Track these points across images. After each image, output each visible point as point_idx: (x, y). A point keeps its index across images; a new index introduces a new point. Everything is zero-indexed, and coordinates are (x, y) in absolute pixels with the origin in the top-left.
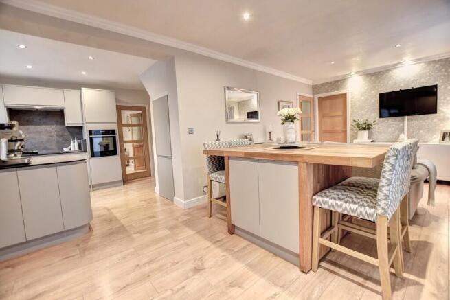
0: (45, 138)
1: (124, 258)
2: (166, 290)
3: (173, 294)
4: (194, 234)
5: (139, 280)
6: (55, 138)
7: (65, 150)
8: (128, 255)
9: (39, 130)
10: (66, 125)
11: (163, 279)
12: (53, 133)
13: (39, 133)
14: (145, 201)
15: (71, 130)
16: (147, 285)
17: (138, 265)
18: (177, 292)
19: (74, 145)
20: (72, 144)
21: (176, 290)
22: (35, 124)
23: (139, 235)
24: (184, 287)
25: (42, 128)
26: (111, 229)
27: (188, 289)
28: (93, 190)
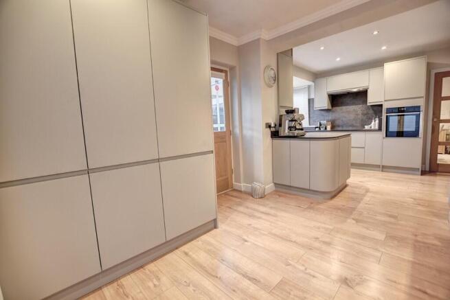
0: (352, 116)
1: (319, 228)
2: (303, 265)
3: (302, 271)
4: (409, 261)
5: (303, 246)
6: (360, 116)
7: (367, 127)
8: (323, 228)
9: (348, 110)
10: (368, 104)
11: (314, 259)
12: (360, 112)
13: (349, 112)
14: (414, 199)
15: (375, 108)
16: (302, 252)
17: (317, 238)
18: (307, 274)
19: (374, 124)
20: (373, 123)
21: (307, 272)
22: (347, 105)
23: (354, 222)
24: (314, 277)
25: (351, 108)
26: (344, 206)
27: (314, 280)
28: (382, 171)
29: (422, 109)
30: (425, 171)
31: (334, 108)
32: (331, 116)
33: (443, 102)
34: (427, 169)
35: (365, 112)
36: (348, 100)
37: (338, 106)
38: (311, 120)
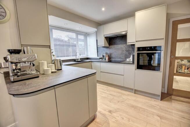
0: (120, 52)
6: (124, 52)
12: (124, 49)
13: (118, 49)
25: (120, 46)
28: (135, 93)
29: (163, 48)
30: (164, 93)
31: (110, 46)
32: (108, 51)
33: (178, 43)
34: (166, 92)
35: (127, 49)
36: (118, 41)
37: (113, 45)
38: (98, 53)
